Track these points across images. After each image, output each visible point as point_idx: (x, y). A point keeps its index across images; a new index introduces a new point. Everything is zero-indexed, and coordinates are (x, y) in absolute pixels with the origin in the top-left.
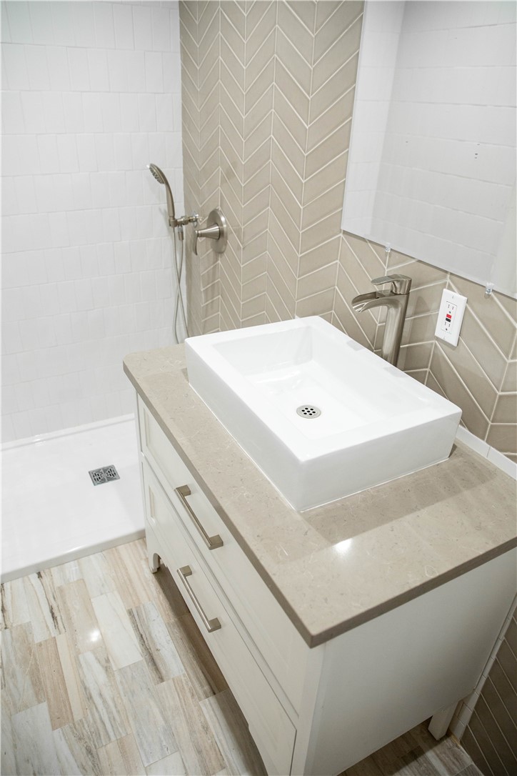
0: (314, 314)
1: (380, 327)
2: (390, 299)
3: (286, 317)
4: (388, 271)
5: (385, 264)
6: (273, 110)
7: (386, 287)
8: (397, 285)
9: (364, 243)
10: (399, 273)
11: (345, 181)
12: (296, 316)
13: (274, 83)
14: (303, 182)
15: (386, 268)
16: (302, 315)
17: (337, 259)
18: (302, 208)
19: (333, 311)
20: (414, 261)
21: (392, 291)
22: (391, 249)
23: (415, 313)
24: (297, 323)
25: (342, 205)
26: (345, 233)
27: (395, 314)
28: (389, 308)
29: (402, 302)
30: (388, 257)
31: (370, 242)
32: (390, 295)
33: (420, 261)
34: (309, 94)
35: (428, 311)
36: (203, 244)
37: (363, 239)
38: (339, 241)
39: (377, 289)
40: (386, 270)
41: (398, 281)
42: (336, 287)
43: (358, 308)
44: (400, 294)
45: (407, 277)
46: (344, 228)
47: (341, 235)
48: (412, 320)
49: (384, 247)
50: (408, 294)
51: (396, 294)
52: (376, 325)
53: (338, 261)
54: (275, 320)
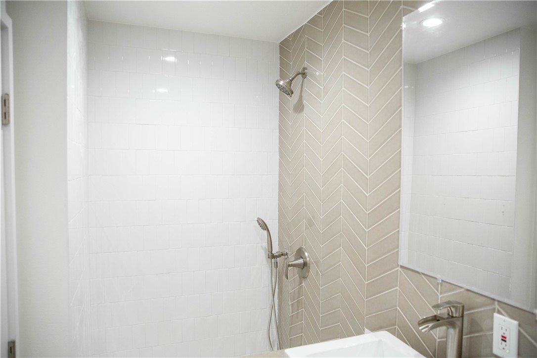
0: (380, 328)
1: (439, 342)
2: (450, 321)
3: (360, 332)
4: (441, 298)
5: (438, 291)
6: (342, 185)
7: (443, 312)
8: (453, 310)
9: (418, 275)
10: (451, 299)
11: (399, 231)
12: (366, 329)
13: (342, 168)
14: (367, 231)
15: (439, 294)
16: (373, 330)
17: (397, 286)
18: (366, 248)
19: (397, 327)
20: (462, 290)
21: (449, 314)
22: (442, 281)
23: (471, 333)
24: (369, 337)
25: (398, 247)
26: (401, 267)
27: (453, 334)
28: (448, 328)
29: (459, 323)
30: (440, 286)
31: (423, 274)
32: (447, 318)
33: (468, 290)
34: (367, 175)
35: (481, 330)
36: (293, 273)
37: (418, 272)
38: (398, 272)
39: (438, 312)
40: (440, 296)
41: (453, 307)
42: (398, 308)
43: (423, 329)
44: (456, 317)
45: (459, 303)
46: (400, 263)
47: (399, 268)
48: (467, 338)
49: (436, 278)
50: (462, 316)
51: (453, 317)
52: (436, 340)
53: (398, 288)
54: (350, 335)
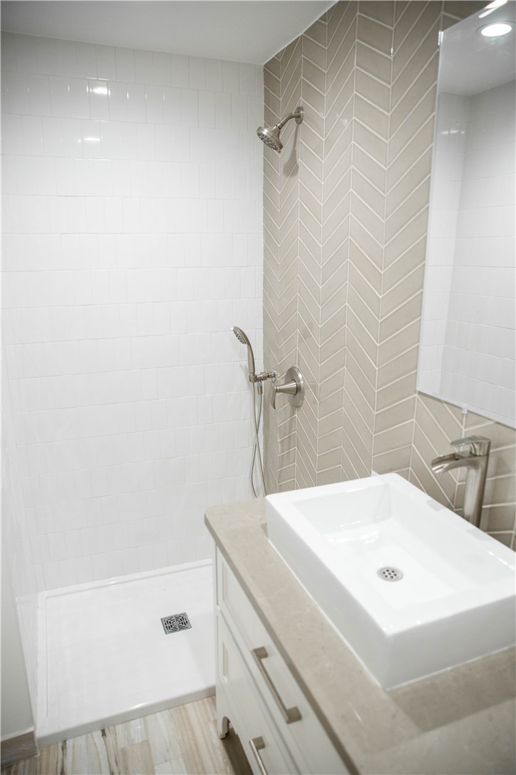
0: (390, 470)
1: (459, 486)
2: (470, 460)
3: (365, 474)
4: (465, 432)
5: (462, 423)
6: (348, 282)
7: (464, 449)
8: (477, 446)
9: (439, 403)
10: (477, 434)
11: (418, 347)
12: (373, 472)
13: (348, 259)
14: (378, 345)
15: (463, 428)
16: (381, 472)
17: (413, 418)
18: (377, 369)
19: (410, 468)
20: (491, 423)
21: (471, 453)
22: (468, 411)
23: (496, 474)
24: (375, 480)
25: (416, 367)
26: (420, 393)
27: (474, 476)
28: (469, 469)
29: (482, 463)
30: (465, 418)
31: (446, 403)
32: (469, 457)
33: (498, 423)
34: (381, 269)
35: (509, 471)
36: (283, 401)
37: (439, 400)
38: (415, 401)
39: (456, 450)
40: (464, 430)
41: (477, 443)
42: (413, 445)
43: (438, 469)
44: (480, 456)
45: (488, 439)
46: (419, 389)
47: (416, 395)
48: (492, 481)
49: (460, 408)
50: (488, 455)
51: (475, 455)
52: (455, 483)
53: (414, 420)
54: (353, 477)
